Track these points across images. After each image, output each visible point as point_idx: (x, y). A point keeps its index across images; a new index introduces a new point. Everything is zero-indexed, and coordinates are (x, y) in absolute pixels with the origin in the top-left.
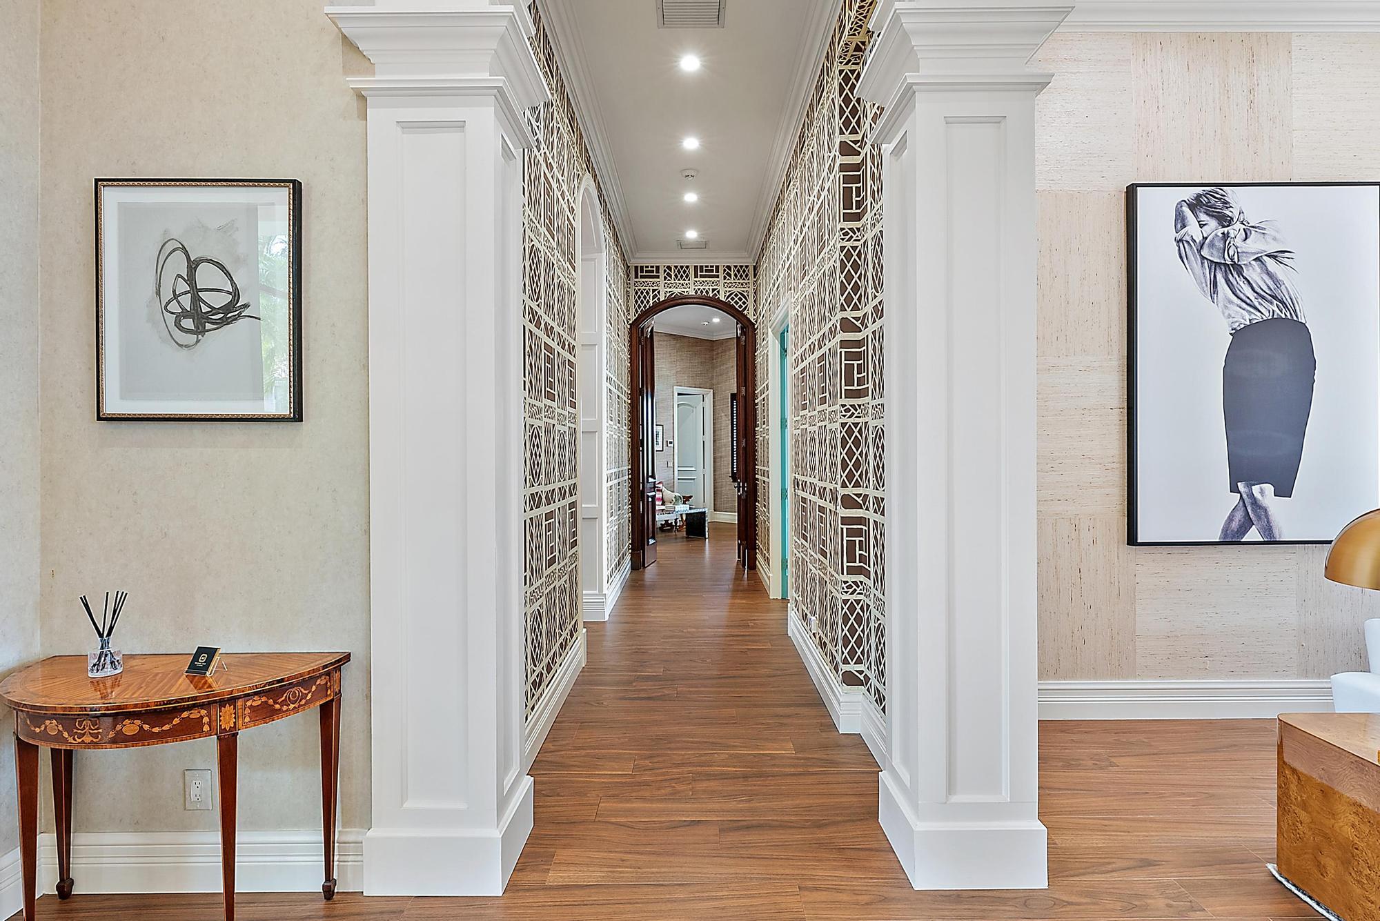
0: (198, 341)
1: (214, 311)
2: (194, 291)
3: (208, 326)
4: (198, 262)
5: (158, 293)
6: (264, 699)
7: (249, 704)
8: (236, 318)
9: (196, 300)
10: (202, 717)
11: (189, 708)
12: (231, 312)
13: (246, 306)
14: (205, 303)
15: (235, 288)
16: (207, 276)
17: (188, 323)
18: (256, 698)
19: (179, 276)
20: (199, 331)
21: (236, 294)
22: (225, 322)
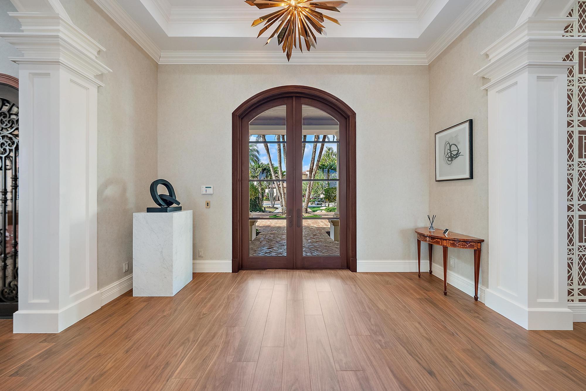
0: (451, 163)
1: (454, 155)
2: (451, 151)
3: (453, 159)
4: (451, 145)
5: (445, 154)
6: (454, 242)
7: (450, 242)
8: (458, 156)
9: (451, 154)
10: (440, 241)
11: (437, 238)
12: (458, 155)
13: (460, 153)
14: (453, 154)
15: (458, 149)
16: (453, 148)
17: (450, 159)
18: (452, 241)
19: (448, 149)
20: (452, 160)
21: (458, 151)
22: (456, 157)
